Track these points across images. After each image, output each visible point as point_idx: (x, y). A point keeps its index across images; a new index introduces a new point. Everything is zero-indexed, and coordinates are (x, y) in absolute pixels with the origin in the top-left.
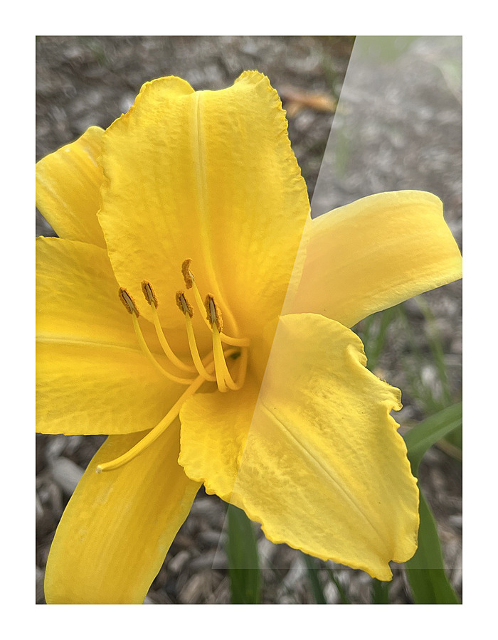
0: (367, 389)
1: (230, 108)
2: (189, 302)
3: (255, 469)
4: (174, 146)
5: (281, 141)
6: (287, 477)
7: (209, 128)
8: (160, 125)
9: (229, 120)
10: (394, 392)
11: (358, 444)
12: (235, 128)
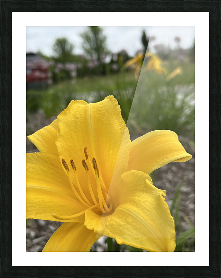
0: (153, 191)
1: (101, 106)
2: (87, 164)
3: (113, 224)
4: (82, 118)
5: (119, 116)
6: (124, 223)
7: (94, 112)
8: (77, 112)
9: (101, 109)
10: (163, 191)
11: (150, 208)
12: (102, 111)
